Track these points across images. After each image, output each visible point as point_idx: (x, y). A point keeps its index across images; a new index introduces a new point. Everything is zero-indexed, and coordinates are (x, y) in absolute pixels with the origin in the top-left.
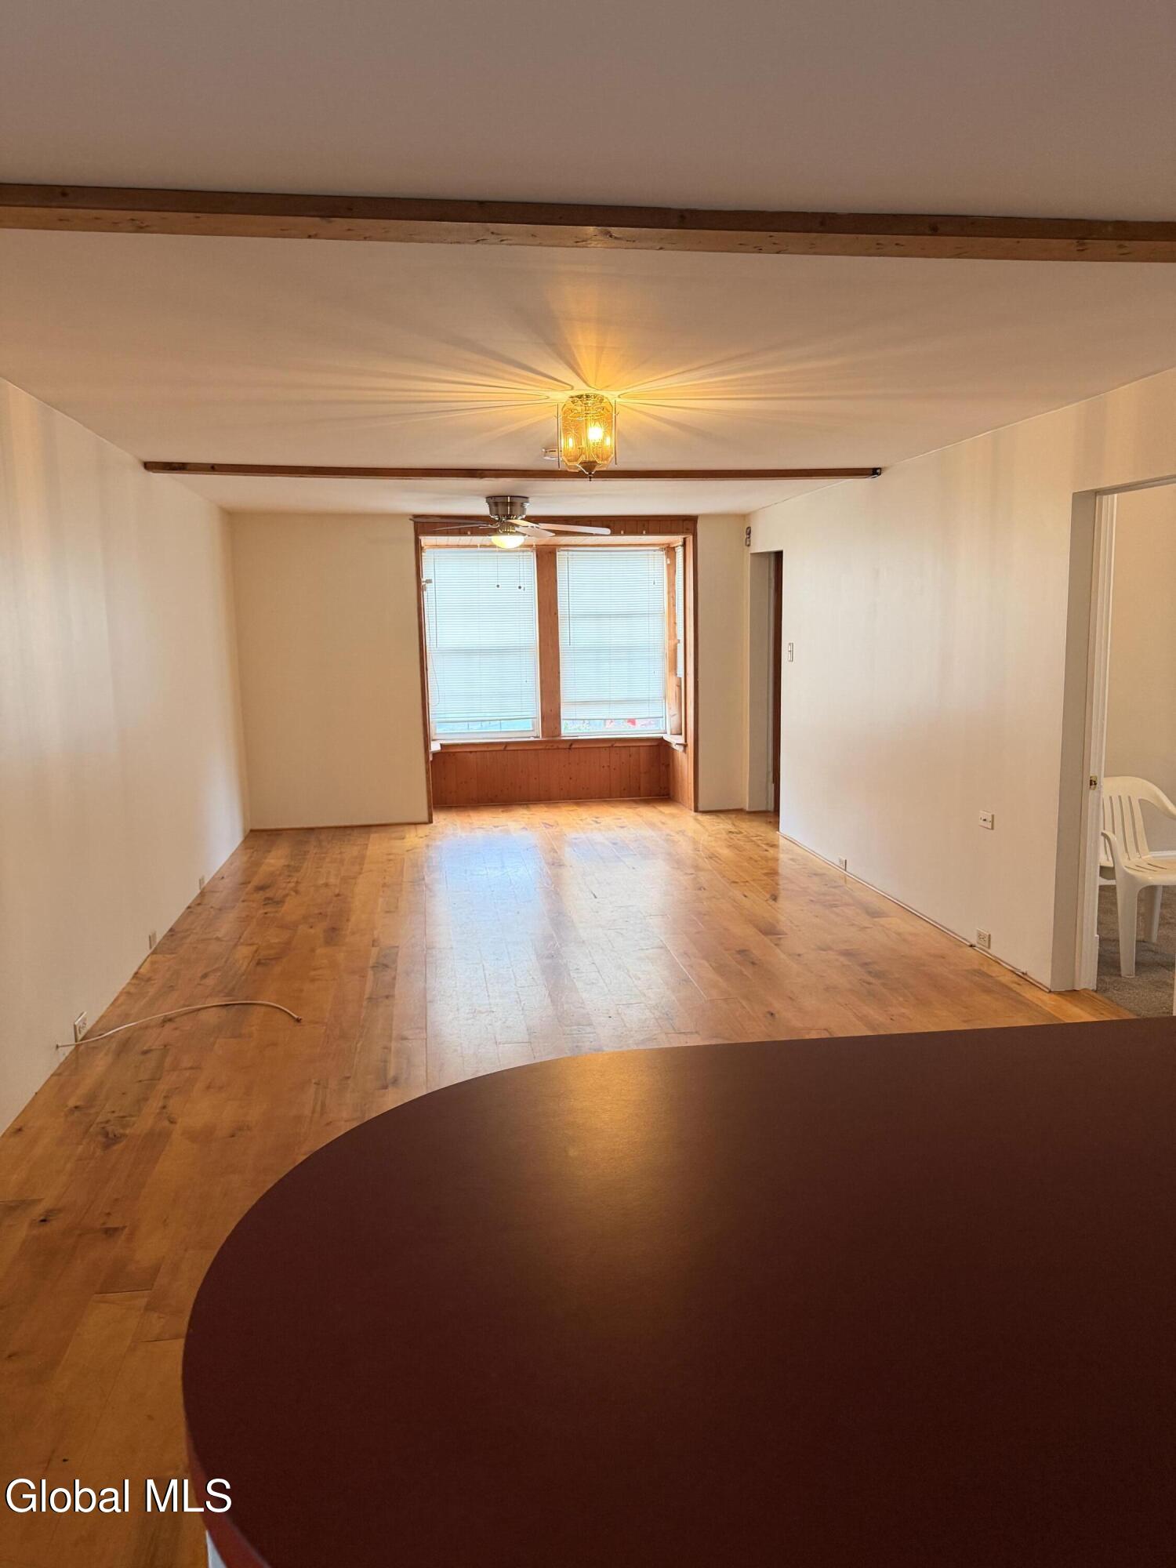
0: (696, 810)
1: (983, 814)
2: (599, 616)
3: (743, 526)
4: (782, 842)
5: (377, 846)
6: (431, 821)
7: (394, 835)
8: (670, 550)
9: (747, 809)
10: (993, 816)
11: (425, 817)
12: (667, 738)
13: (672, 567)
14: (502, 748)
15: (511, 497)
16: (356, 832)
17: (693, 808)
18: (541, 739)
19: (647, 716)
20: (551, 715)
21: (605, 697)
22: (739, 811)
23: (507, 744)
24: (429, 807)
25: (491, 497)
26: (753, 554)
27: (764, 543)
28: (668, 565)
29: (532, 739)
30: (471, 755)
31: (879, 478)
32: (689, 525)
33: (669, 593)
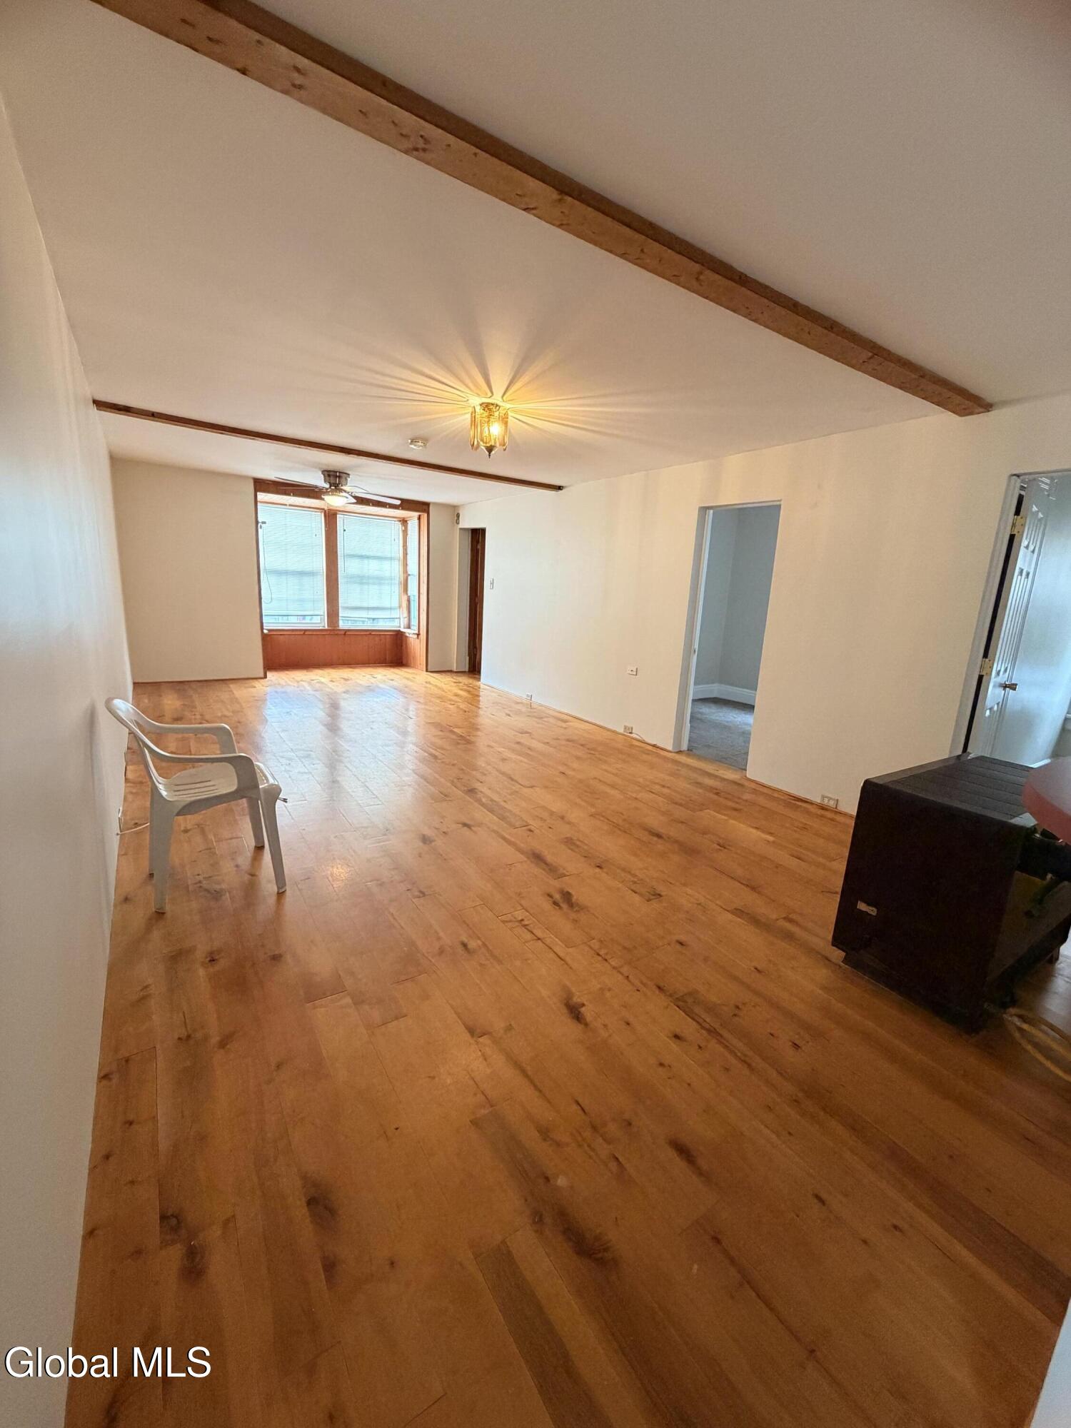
0: (427, 671)
1: (630, 668)
2: (362, 557)
3: (454, 512)
4: (482, 686)
5: (239, 692)
6: (265, 677)
7: (246, 685)
8: (404, 522)
9: (455, 670)
10: (637, 669)
11: (262, 675)
12: (402, 630)
13: (405, 532)
14: (302, 633)
15: (340, 472)
16: (217, 683)
17: (425, 670)
18: (326, 627)
19: (389, 617)
20: (333, 613)
21: (365, 605)
22: (451, 671)
23: (305, 630)
24: (264, 668)
25: (328, 471)
26: (461, 529)
27: (468, 522)
28: (403, 531)
29: (321, 628)
30: (282, 637)
31: (560, 492)
32: (425, 507)
33: (403, 546)
